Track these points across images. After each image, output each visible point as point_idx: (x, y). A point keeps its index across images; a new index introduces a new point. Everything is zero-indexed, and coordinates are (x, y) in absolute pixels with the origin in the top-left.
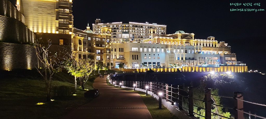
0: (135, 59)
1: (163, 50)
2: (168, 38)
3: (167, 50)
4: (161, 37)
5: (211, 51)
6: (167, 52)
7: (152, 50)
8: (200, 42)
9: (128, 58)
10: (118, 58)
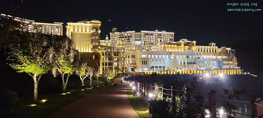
0: (144, 64)
1: (167, 56)
2: (173, 46)
3: (171, 56)
4: (166, 45)
5: (211, 56)
6: (171, 57)
7: (158, 56)
8: (201, 48)
9: (139, 63)
10: (131, 63)
